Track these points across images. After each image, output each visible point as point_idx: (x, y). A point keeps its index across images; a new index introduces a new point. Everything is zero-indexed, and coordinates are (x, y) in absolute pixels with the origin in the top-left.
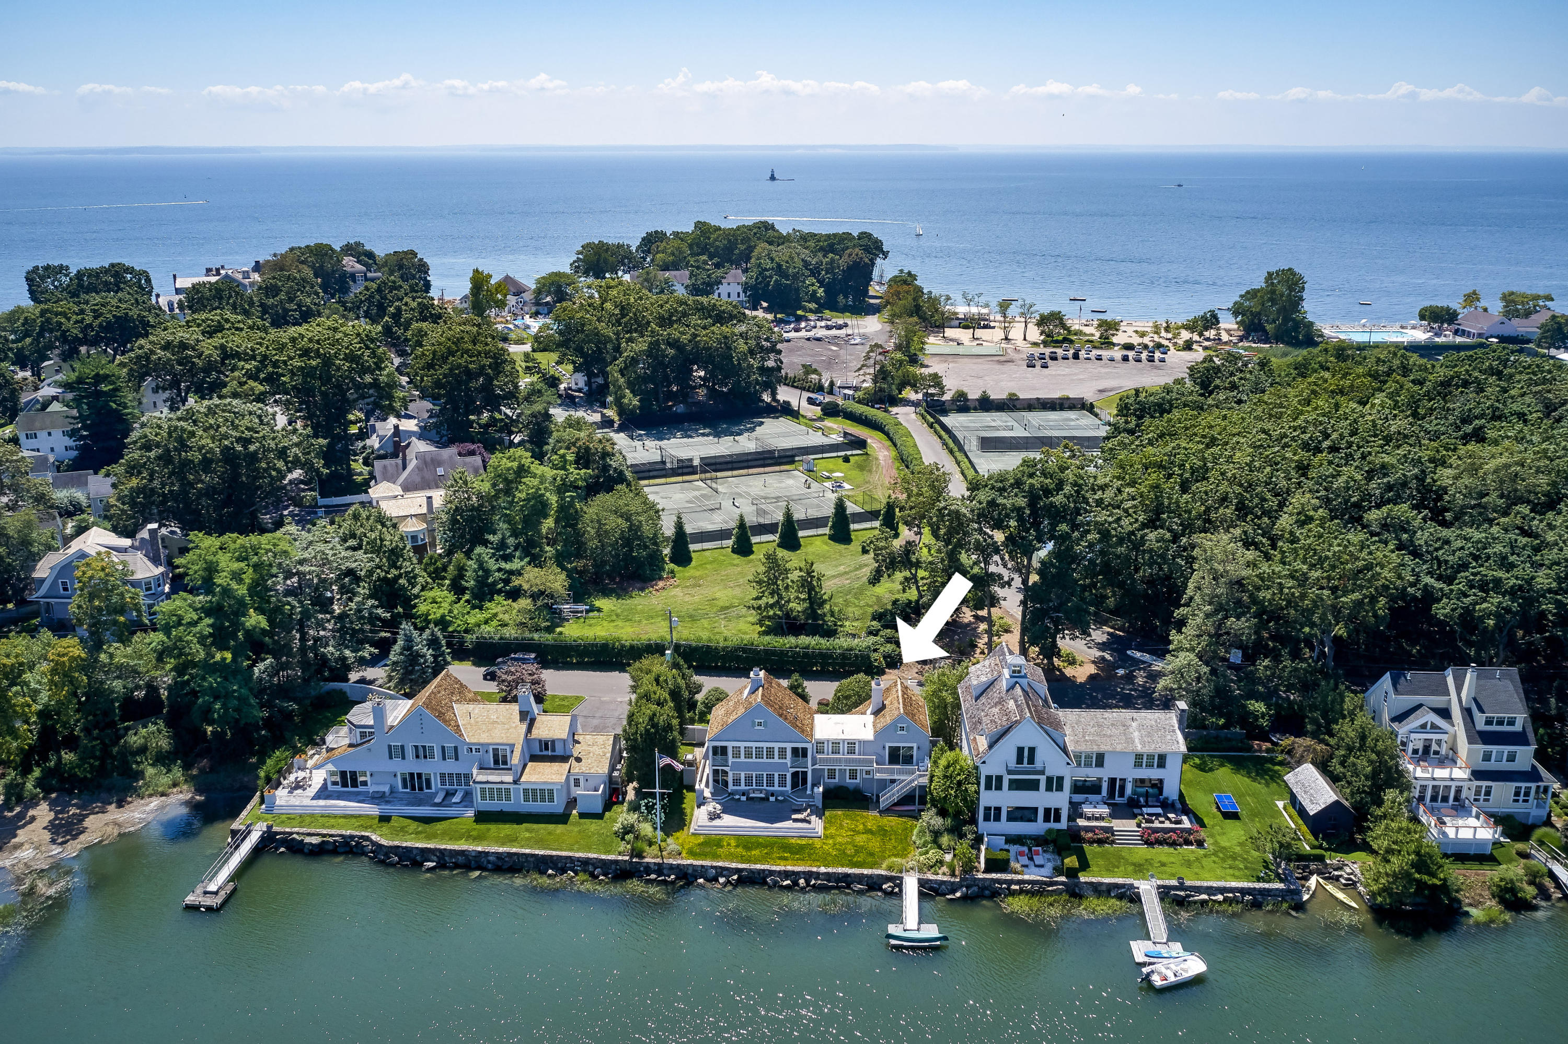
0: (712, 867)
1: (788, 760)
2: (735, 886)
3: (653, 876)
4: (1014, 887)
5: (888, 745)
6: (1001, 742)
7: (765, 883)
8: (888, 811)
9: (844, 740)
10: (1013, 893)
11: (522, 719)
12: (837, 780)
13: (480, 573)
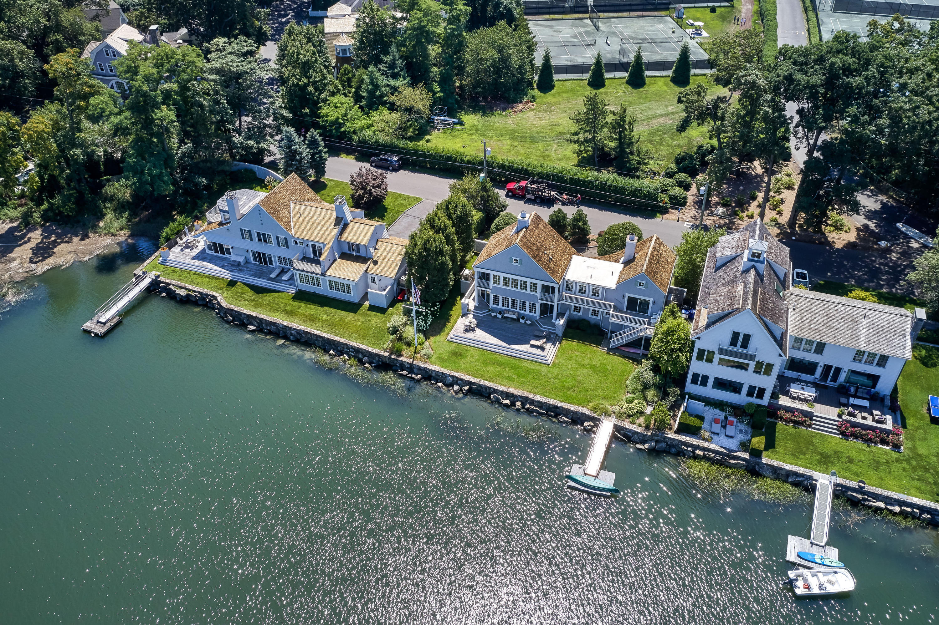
0: (450, 376)
1: (538, 293)
2: (465, 395)
3: (405, 372)
4: (698, 452)
5: (627, 295)
6: (718, 325)
7: (489, 398)
8: (617, 351)
9: (590, 285)
10: (695, 457)
11: (337, 223)
12: (581, 314)
13: (370, 87)
